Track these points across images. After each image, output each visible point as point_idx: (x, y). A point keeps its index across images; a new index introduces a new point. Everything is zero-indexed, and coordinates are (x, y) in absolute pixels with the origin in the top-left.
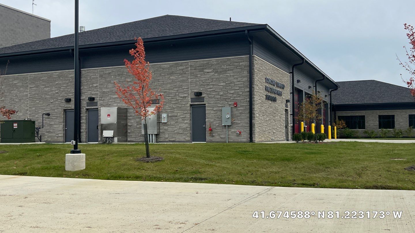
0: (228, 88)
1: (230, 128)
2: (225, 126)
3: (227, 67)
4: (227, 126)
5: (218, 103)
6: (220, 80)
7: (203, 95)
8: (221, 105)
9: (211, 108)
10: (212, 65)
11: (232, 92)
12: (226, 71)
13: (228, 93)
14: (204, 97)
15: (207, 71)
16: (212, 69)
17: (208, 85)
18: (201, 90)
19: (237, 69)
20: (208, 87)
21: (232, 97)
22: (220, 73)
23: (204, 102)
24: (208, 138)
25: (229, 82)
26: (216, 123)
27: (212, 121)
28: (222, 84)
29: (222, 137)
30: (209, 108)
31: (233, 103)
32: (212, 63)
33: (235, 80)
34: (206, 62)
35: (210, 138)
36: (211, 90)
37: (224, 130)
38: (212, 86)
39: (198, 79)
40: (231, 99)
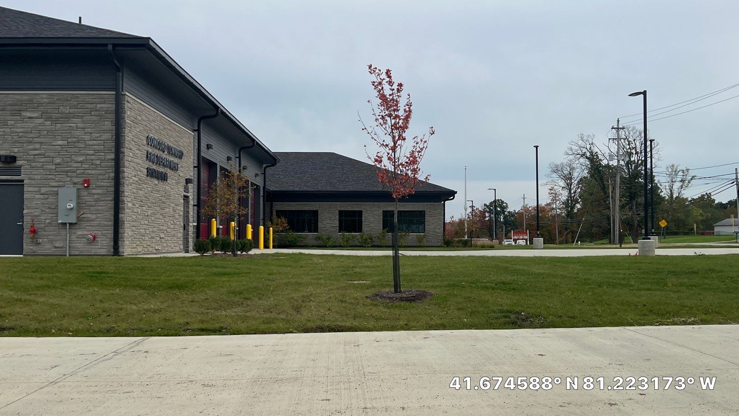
0: (73, 150)
1: (76, 228)
2: (65, 224)
3: (71, 111)
4: (68, 225)
5: (51, 179)
6: (56, 134)
7: (19, 163)
8: (56, 184)
9: (36, 189)
10: (40, 104)
11: (80, 159)
12: (67, 117)
13: (72, 160)
14: (20, 167)
15: (28, 114)
16: (40, 112)
17: (30, 142)
18: (15, 151)
19: (91, 115)
20: (31, 147)
21: (79, 168)
22: (55, 121)
23: (20, 175)
24: (27, 247)
25: (75, 139)
26: (46, 218)
27: (36, 213)
28: (60, 143)
29: (57, 246)
30: (31, 189)
31: (80, 180)
32: (39, 100)
33: (87, 137)
34: (26, 98)
35: (31, 247)
36: (37, 152)
37: (63, 232)
38: (38, 146)
39: (9, 129)
40: (78, 171)
